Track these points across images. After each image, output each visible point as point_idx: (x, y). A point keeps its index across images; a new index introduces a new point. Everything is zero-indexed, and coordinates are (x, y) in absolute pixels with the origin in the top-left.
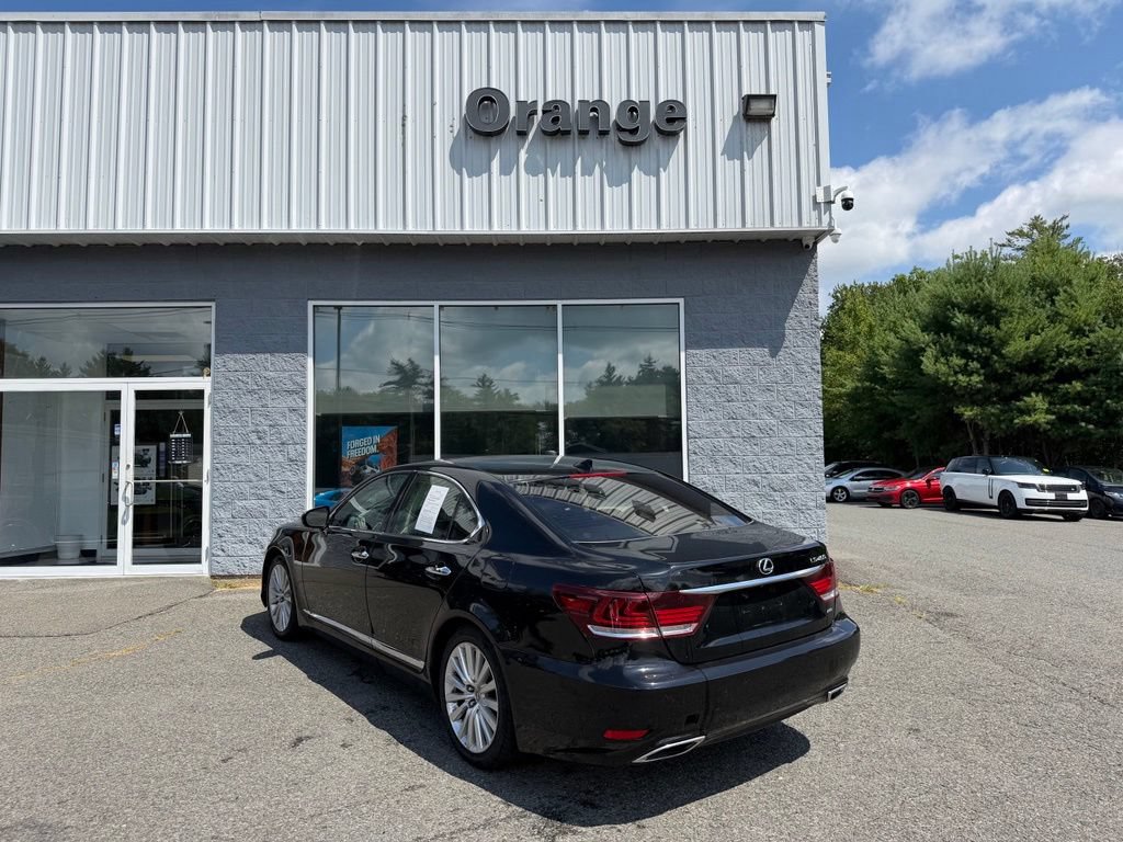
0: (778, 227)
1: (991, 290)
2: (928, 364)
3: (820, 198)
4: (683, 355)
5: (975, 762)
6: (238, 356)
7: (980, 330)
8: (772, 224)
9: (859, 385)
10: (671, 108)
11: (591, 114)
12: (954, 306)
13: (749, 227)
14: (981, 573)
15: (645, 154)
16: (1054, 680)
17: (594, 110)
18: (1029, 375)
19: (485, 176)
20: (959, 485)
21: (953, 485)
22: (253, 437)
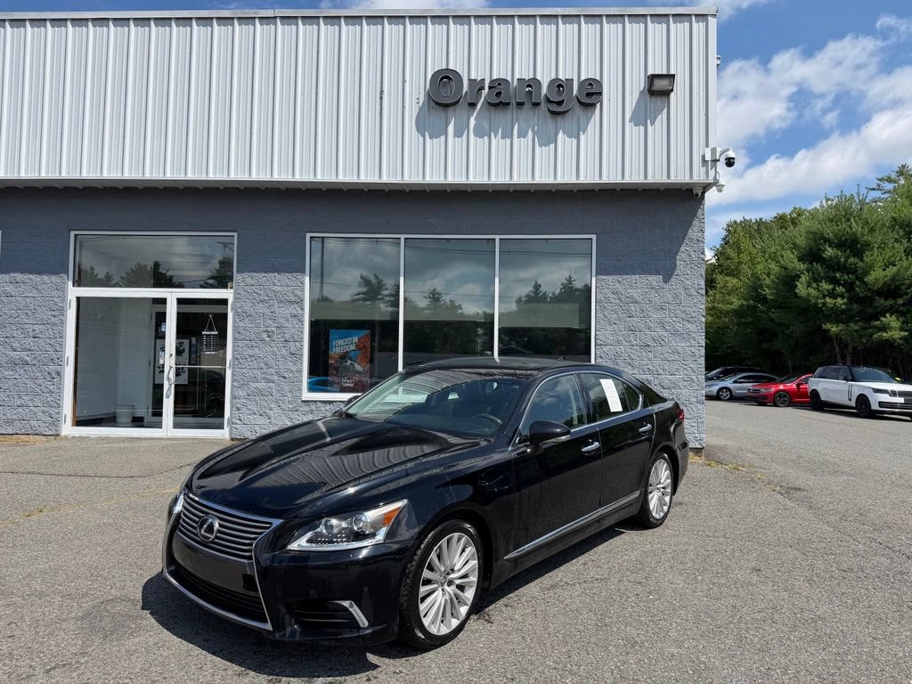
0: (673, 179)
1: (857, 228)
2: (802, 289)
3: (708, 157)
4: (594, 279)
5: (800, 594)
6: (254, 274)
7: (846, 261)
8: (669, 177)
9: (745, 303)
10: (591, 84)
11: (527, 89)
12: (826, 240)
13: (650, 180)
14: (831, 460)
15: (568, 121)
16: (873, 540)
17: (529, 86)
18: (886, 299)
19: (443, 138)
20: (824, 389)
21: (819, 389)
22: (264, 336)
